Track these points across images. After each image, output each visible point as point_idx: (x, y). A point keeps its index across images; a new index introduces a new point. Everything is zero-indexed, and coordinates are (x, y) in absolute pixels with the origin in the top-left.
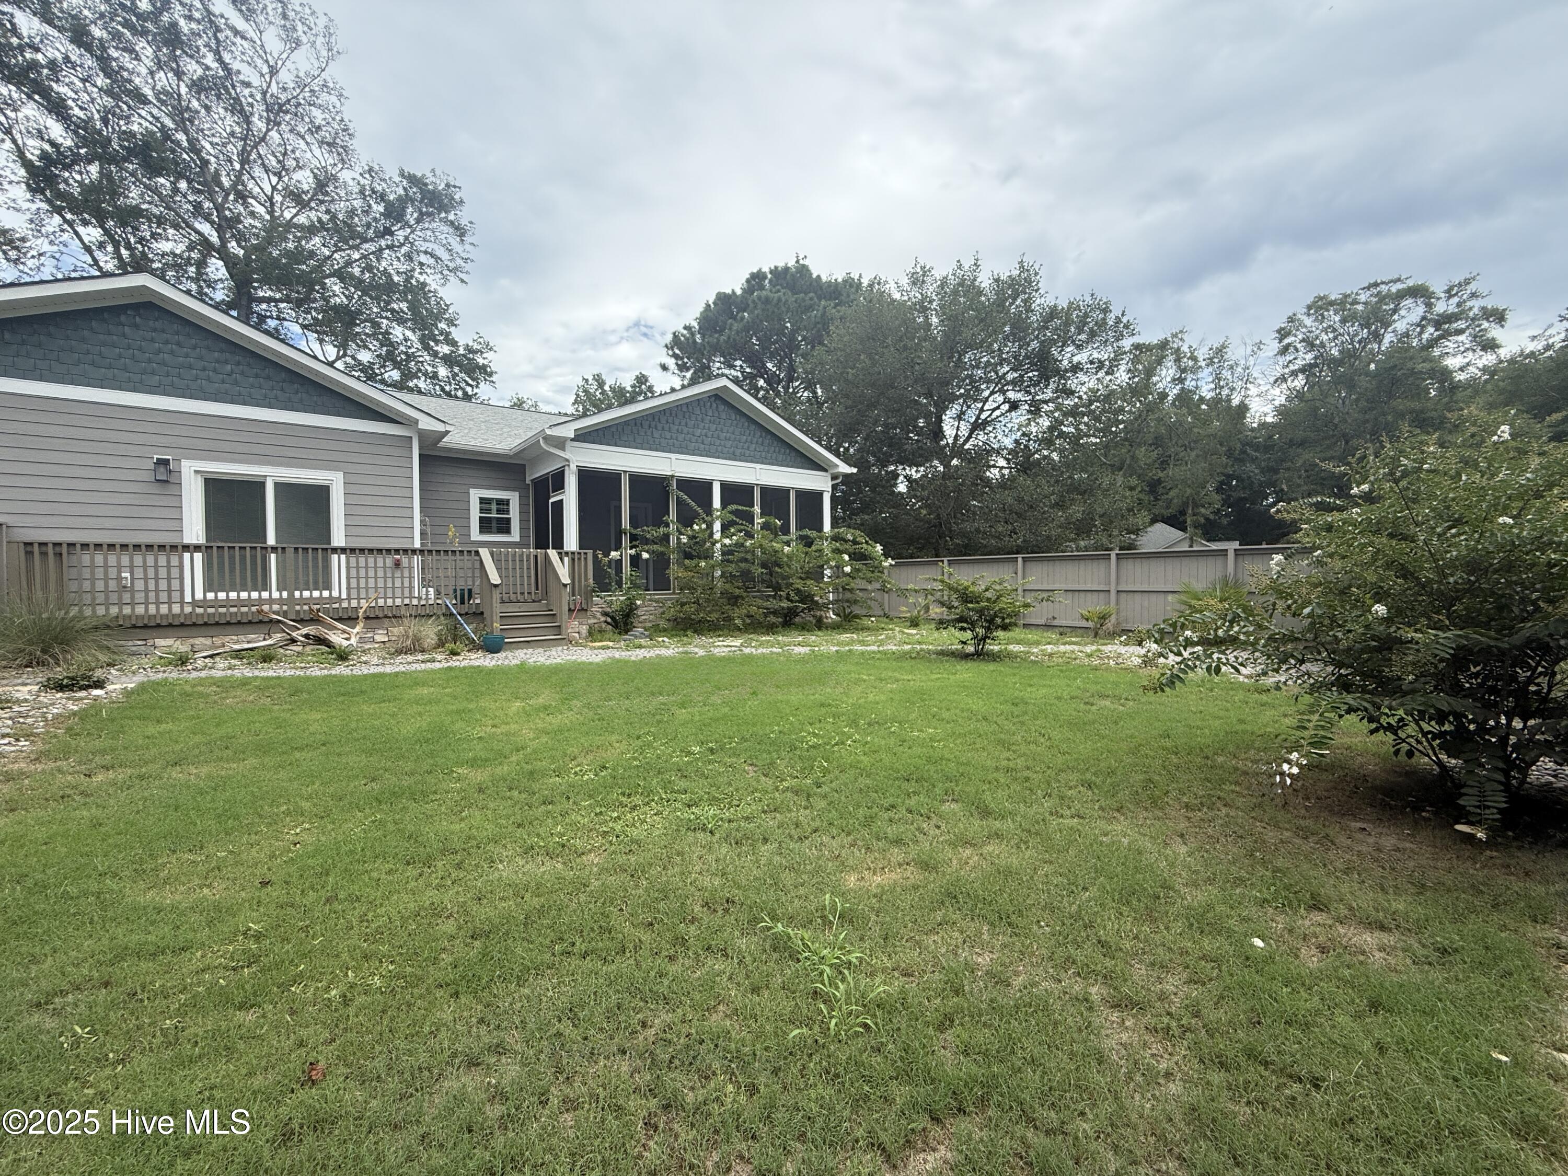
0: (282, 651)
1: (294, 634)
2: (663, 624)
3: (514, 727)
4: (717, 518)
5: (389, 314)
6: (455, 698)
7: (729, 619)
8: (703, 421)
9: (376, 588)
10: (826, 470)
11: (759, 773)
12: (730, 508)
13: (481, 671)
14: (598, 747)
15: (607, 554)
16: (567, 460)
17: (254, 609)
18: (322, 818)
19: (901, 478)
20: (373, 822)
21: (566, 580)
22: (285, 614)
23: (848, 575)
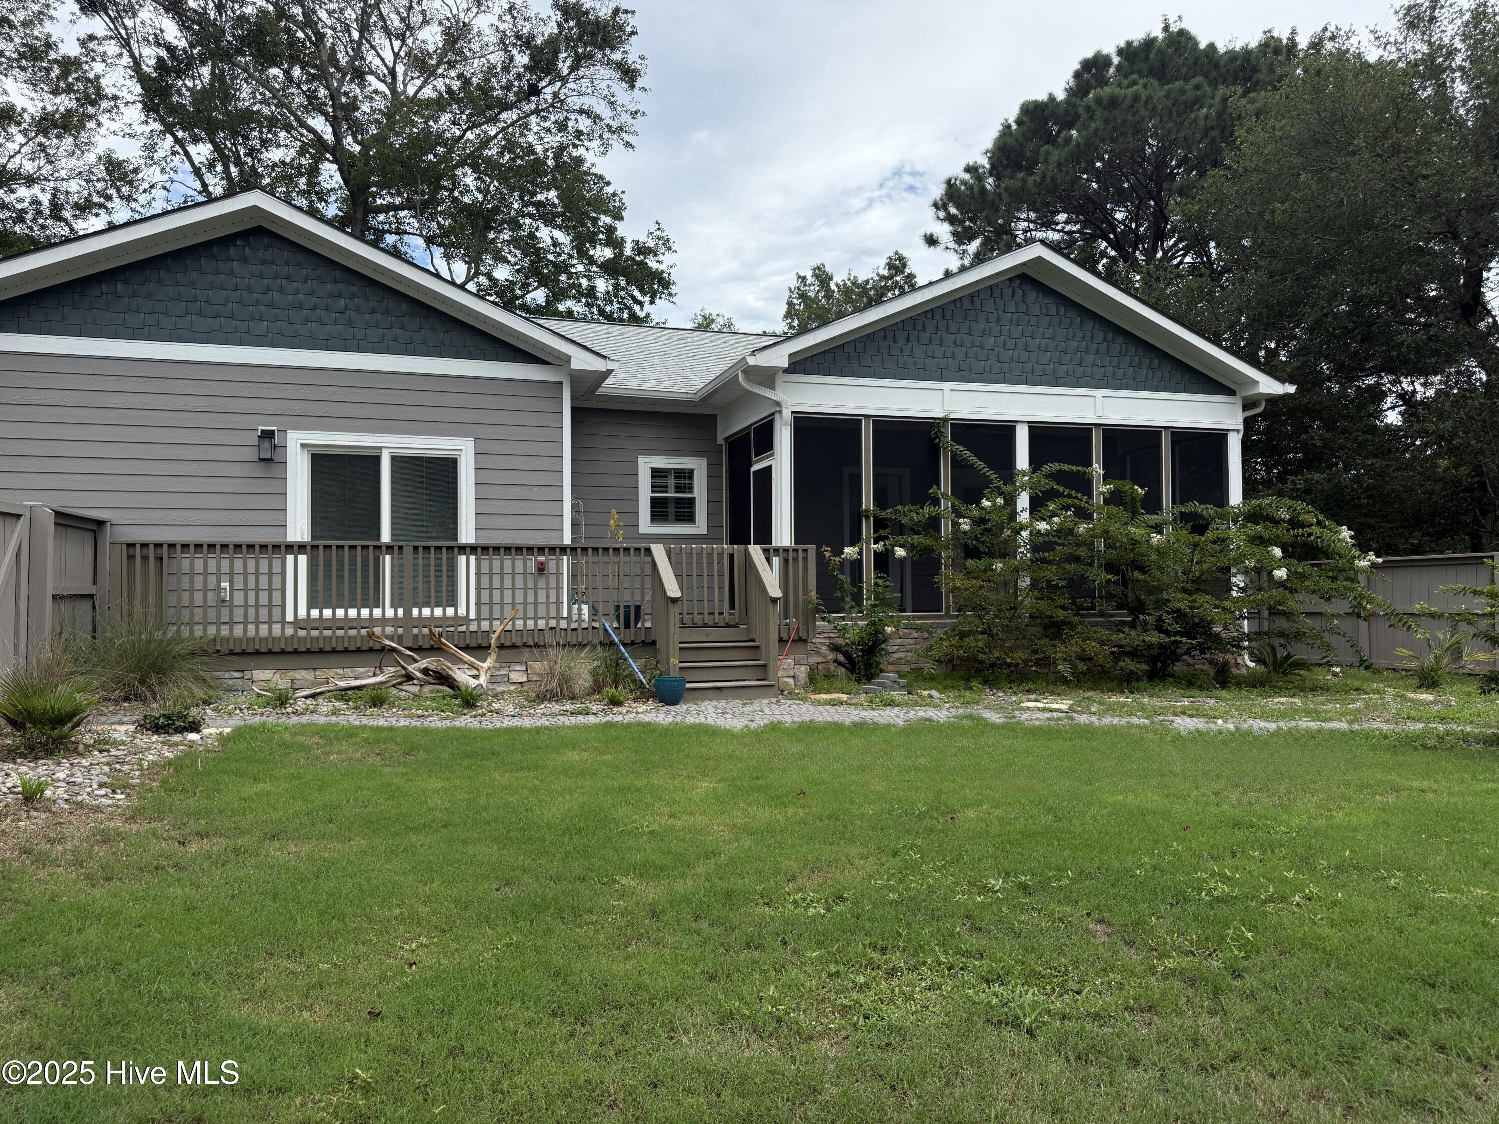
0: (395, 692)
1: (411, 668)
2: (929, 667)
3: (700, 820)
4: (1024, 487)
5: (531, 209)
6: (617, 769)
7: (1046, 662)
8: (998, 321)
9: (513, 604)
10: (1231, 392)
11: (1116, 938)
12: (1048, 468)
13: (653, 731)
14: (830, 864)
15: (839, 552)
16: (778, 404)
17: (364, 632)
18: (443, 931)
19: (1390, 400)
20: (508, 945)
21: (775, 592)
22: (400, 639)
23: (1281, 584)
